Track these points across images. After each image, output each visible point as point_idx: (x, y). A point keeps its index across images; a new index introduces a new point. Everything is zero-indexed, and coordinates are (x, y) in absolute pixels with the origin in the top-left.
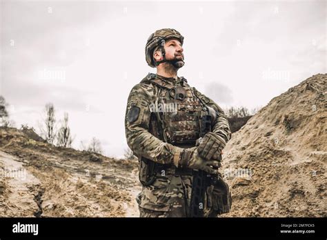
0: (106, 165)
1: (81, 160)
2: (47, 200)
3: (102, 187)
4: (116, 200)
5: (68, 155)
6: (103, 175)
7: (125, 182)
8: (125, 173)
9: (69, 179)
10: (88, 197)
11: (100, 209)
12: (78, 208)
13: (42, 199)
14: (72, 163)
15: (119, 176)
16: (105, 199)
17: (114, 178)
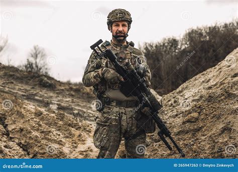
0: (61, 92)
1: (27, 83)
2: (12, 124)
3: (61, 117)
4: (76, 129)
5: (11, 76)
6: (57, 104)
7: (85, 115)
8: (84, 104)
9: (24, 106)
10: (49, 124)
11: (61, 136)
12: (42, 132)
13: (6, 123)
14: (17, 87)
15: (77, 108)
16: (66, 128)
17: (72, 109)
